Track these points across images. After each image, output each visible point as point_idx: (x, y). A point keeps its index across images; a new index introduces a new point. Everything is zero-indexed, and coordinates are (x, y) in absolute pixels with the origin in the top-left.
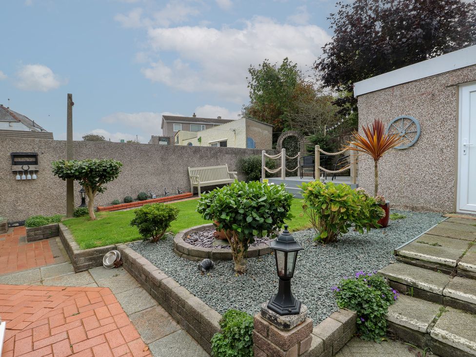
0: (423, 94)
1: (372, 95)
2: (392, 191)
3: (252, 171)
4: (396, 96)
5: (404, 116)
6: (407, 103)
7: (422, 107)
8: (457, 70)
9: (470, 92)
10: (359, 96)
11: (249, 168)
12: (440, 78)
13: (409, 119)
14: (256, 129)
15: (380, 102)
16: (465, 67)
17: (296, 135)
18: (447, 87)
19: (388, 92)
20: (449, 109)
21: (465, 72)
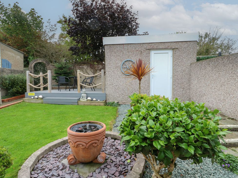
0: (137, 51)
1: (113, 46)
2: (124, 95)
3: (12, 87)
4: (125, 49)
5: (129, 59)
6: (130, 53)
7: (137, 57)
8: (150, 43)
9: (154, 53)
10: (106, 45)
11: (9, 84)
12: (144, 45)
13: (131, 61)
14: (9, 53)
15: (117, 50)
16: (153, 43)
17: (44, 62)
18: (147, 49)
19: (122, 46)
20: (147, 59)
21: (153, 44)
